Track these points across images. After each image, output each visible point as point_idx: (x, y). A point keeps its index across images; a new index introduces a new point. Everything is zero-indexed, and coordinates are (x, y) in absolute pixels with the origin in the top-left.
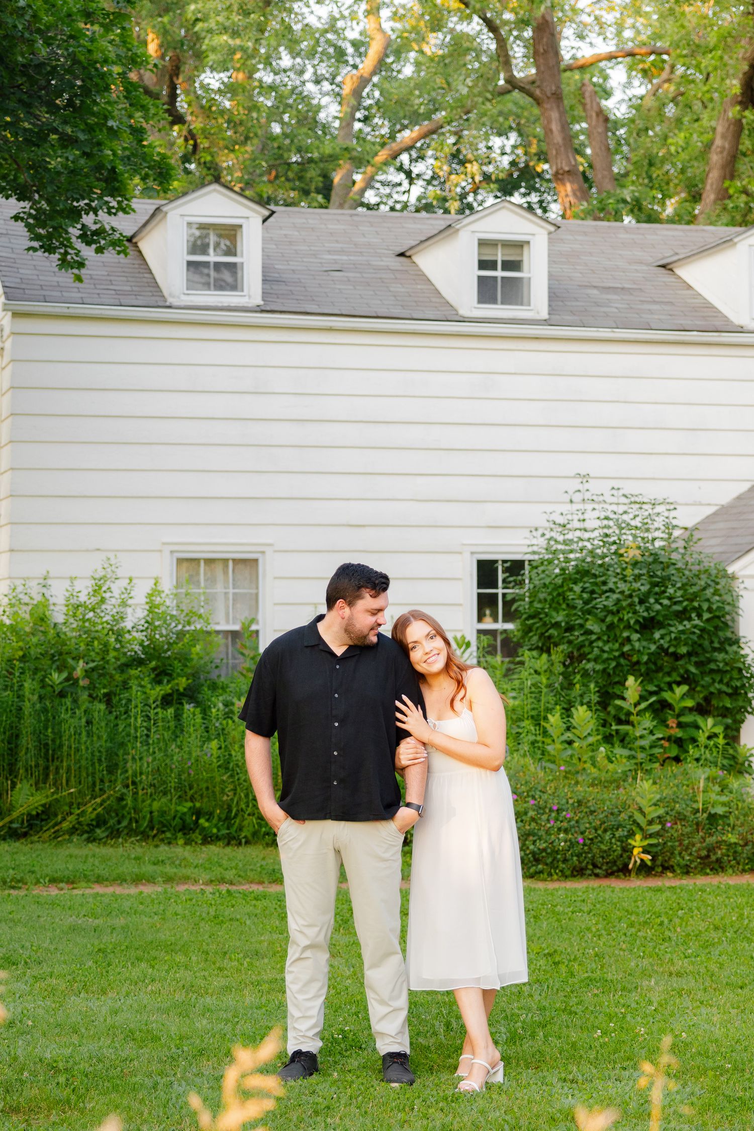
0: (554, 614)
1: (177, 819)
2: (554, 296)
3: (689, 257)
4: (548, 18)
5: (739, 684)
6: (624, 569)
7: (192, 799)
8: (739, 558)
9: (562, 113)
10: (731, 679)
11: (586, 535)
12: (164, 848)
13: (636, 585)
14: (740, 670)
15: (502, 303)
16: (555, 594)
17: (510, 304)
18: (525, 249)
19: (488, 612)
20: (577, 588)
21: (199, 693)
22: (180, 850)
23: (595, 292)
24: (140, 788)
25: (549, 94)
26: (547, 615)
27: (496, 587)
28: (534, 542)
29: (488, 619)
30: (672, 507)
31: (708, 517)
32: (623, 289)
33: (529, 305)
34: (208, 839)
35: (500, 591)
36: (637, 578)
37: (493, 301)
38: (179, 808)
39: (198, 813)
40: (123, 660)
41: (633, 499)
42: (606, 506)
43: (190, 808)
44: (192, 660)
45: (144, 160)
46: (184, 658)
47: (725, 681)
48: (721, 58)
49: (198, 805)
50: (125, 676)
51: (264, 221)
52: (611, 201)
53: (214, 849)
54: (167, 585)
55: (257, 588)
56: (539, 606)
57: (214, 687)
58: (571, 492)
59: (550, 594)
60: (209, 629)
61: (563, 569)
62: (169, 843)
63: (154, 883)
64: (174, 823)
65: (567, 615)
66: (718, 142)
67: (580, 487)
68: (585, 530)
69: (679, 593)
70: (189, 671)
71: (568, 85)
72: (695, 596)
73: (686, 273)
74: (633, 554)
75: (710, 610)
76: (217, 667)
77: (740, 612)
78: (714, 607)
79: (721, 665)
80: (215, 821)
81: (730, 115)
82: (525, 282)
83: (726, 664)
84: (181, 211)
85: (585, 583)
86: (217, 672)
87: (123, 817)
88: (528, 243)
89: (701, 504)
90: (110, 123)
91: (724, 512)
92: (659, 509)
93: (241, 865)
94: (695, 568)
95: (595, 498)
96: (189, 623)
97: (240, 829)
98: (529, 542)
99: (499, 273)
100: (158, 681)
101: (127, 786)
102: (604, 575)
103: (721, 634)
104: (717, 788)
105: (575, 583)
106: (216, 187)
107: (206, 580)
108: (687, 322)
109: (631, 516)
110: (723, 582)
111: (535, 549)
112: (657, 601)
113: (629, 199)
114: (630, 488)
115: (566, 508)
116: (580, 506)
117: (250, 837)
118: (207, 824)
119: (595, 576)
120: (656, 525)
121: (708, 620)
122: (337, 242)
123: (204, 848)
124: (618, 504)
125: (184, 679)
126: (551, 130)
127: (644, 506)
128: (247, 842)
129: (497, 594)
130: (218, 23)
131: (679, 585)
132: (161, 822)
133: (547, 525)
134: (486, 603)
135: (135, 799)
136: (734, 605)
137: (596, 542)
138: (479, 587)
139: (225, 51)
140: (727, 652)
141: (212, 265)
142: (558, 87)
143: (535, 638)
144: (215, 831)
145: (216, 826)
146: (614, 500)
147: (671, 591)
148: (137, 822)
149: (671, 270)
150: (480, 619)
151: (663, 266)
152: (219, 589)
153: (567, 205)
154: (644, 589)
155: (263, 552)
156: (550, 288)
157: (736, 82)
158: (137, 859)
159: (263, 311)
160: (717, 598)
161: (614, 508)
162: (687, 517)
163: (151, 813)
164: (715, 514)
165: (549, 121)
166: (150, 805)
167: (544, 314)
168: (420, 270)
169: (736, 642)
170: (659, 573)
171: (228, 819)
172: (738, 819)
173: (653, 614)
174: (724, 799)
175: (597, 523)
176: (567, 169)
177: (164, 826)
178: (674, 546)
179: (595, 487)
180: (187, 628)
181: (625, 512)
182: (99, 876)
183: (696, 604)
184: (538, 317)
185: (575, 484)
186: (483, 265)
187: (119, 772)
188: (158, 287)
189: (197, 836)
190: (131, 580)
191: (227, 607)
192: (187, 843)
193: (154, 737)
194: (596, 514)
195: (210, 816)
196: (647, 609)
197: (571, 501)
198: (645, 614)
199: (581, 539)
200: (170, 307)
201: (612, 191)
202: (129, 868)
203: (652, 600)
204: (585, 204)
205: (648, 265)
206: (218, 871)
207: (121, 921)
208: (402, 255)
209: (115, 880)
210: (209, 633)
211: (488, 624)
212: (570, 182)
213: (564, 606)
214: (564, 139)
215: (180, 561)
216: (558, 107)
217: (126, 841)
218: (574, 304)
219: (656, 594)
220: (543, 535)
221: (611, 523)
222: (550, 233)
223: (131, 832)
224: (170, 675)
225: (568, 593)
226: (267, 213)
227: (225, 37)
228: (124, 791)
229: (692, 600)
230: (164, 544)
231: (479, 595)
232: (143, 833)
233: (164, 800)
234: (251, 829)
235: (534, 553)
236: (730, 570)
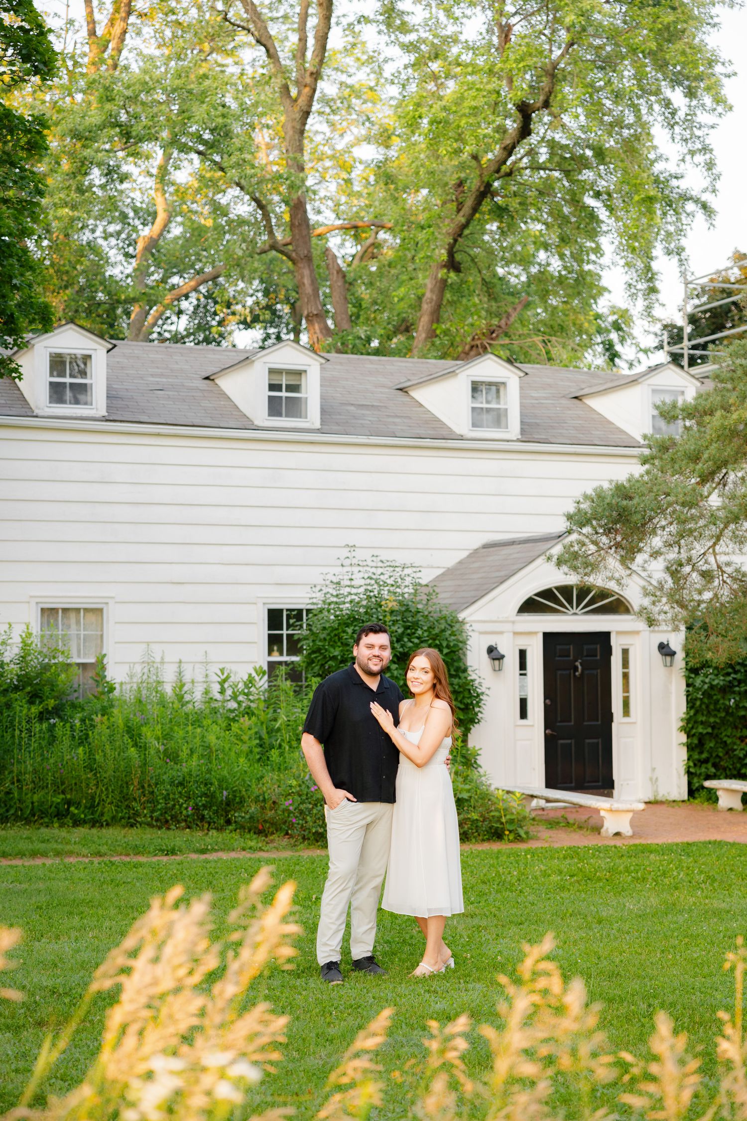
0: (332, 650)
1: (53, 808)
2: (323, 412)
3: (421, 383)
4: (302, 200)
5: (469, 701)
6: (385, 616)
7: (63, 792)
8: (466, 608)
9: (312, 271)
10: (464, 697)
11: (354, 591)
12: (44, 831)
13: (394, 628)
14: (469, 690)
15: (287, 416)
16: (332, 635)
17: (293, 417)
18: (303, 376)
19: (275, 648)
20: (350, 630)
21: (63, 711)
22: (56, 831)
23: (352, 408)
24: (24, 783)
25: (302, 256)
26: (326, 650)
27: (282, 629)
28: (314, 595)
29: (276, 653)
30: (418, 570)
31: (437, 577)
32: (373, 406)
33: (306, 418)
34: (77, 823)
35: (285, 632)
36: (395, 622)
37: (280, 415)
38: (54, 799)
39: (69, 803)
40: (5, 687)
41: (388, 564)
42: (368, 569)
43: (63, 799)
44: (58, 685)
45: (32, 308)
46: (52, 685)
47: (459, 699)
48: (433, 233)
49: (69, 796)
50: (8, 698)
51: (108, 352)
52: (350, 338)
53: (82, 831)
54: (35, 629)
55: (102, 630)
56: (320, 644)
57: (74, 706)
58: (342, 558)
59: (329, 634)
60: (69, 661)
61: (336, 616)
62: (47, 826)
63: (47, 857)
64: (50, 811)
65: (342, 651)
66: (428, 295)
67: (349, 555)
68: (353, 587)
69: (426, 634)
70: (56, 694)
71: (317, 250)
72: (437, 635)
73: (418, 394)
74: (393, 605)
75: (448, 647)
76: (75, 691)
77: (468, 647)
78: (452, 644)
79: (457, 687)
80: (82, 809)
81: (440, 276)
82: (303, 401)
83: (460, 687)
84: (46, 343)
85: (355, 626)
86: (76, 695)
87: (11, 807)
88: (305, 371)
89: (432, 567)
90: (14, 281)
91: (449, 573)
92: (407, 571)
93: (110, 842)
94: (435, 615)
95: (361, 563)
96: (54, 658)
97: (102, 814)
98: (309, 596)
99: (284, 394)
100: (31, 702)
101: (13, 783)
102: (370, 620)
103: (456, 664)
104: (460, 779)
105: (347, 626)
106: (71, 326)
107: (63, 625)
108: (422, 432)
109: (386, 576)
110: (457, 626)
111: (315, 601)
112: (410, 641)
113: (363, 337)
114: (385, 555)
115: (338, 570)
116: (349, 569)
117: (109, 821)
118: (76, 811)
119: (363, 622)
120: (407, 583)
121: (447, 654)
122: (158, 368)
123: (75, 830)
124: (376, 567)
125: (53, 701)
126: (304, 284)
127: (397, 569)
128: (108, 825)
129: (282, 635)
130: (60, 199)
131: (425, 628)
132: (41, 810)
133: (323, 582)
134: (274, 641)
135: (20, 793)
136: (464, 643)
137: (362, 596)
138: (269, 629)
139: (66, 220)
140: (460, 678)
141: (68, 385)
142: (309, 251)
143: (317, 668)
144: (83, 816)
145: (83, 812)
146: (374, 564)
147: (420, 632)
148: (21, 810)
149: (406, 392)
150: (270, 653)
151: (401, 389)
152: (73, 631)
153: (316, 340)
154: (400, 631)
155: (107, 603)
156: (321, 405)
157: (443, 251)
158: (28, 838)
159: (107, 420)
160: (453, 638)
161: (374, 570)
162: (426, 578)
163: (33, 803)
164: (443, 574)
165: (302, 277)
166: (32, 797)
167: (318, 425)
168: (222, 390)
169: (465, 670)
170: (410, 619)
171: (92, 807)
172: (477, 801)
173: (406, 650)
174: (467, 787)
175: (362, 582)
176: (315, 312)
177: (43, 813)
178: (418, 598)
179: (360, 554)
180: (53, 661)
181: (382, 574)
182: (4, 852)
183: (437, 642)
184: (313, 427)
185: (345, 552)
186: (273, 387)
187: (6, 773)
188: (26, 400)
189: (68, 821)
190: (10, 625)
191: (79, 645)
192: (62, 826)
193: (34, 745)
194: (361, 575)
195: (78, 805)
196: (402, 646)
197: (342, 565)
198: (401, 650)
199: (350, 594)
200: (36, 417)
201: (349, 330)
202: (23, 846)
203: (406, 640)
204: (330, 339)
205: (389, 388)
206: (93, 847)
207: (41, 886)
208: (207, 378)
209: (16, 855)
210: (69, 665)
211: (276, 658)
212: (318, 323)
213: (339, 644)
214: (313, 290)
215: (42, 609)
216: (309, 266)
217: (13, 825)
218: (338, 417)
219: (409, 635)
220: (321, 590)
221: (373, 582)
222: (321, 364)
223: (17, 818)
224: (41, 697)
225: (342, 634)
226: (110, 346)
227: (67, 210)
228: (11, 786)
229: (434, 640)
230: (31, 597)
231: (269, 635)
232: (26, 819)
233: (42, 793)
234: (111, 815)
235: (313, 604)
236: (461, 616)
